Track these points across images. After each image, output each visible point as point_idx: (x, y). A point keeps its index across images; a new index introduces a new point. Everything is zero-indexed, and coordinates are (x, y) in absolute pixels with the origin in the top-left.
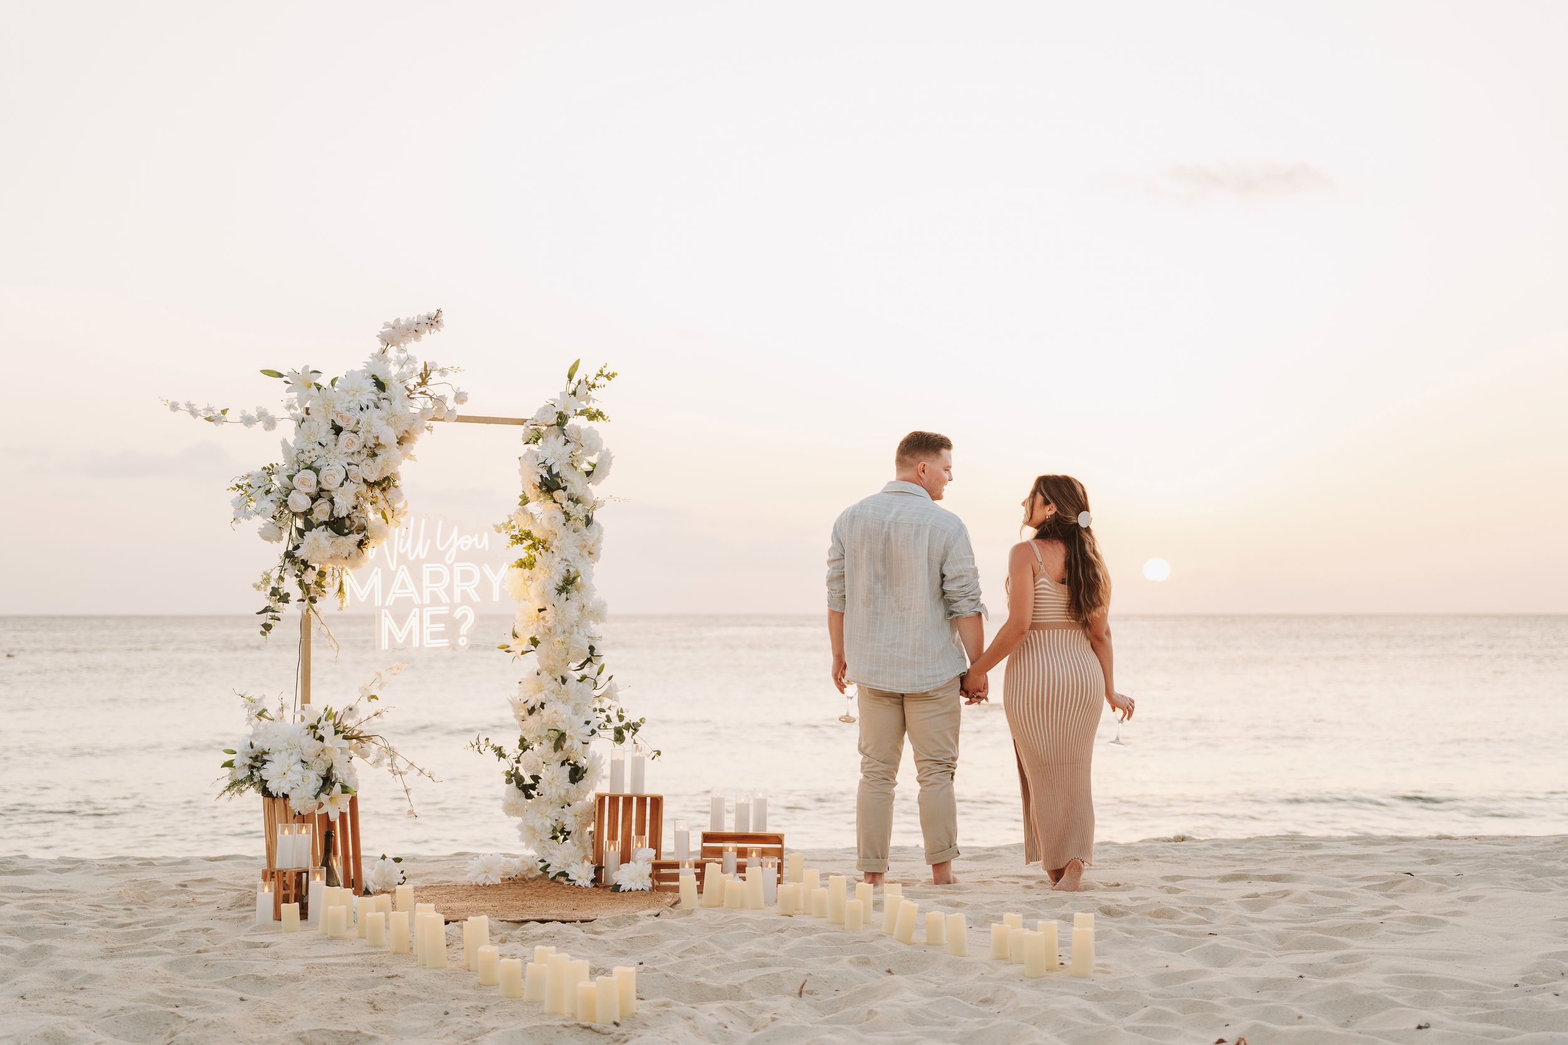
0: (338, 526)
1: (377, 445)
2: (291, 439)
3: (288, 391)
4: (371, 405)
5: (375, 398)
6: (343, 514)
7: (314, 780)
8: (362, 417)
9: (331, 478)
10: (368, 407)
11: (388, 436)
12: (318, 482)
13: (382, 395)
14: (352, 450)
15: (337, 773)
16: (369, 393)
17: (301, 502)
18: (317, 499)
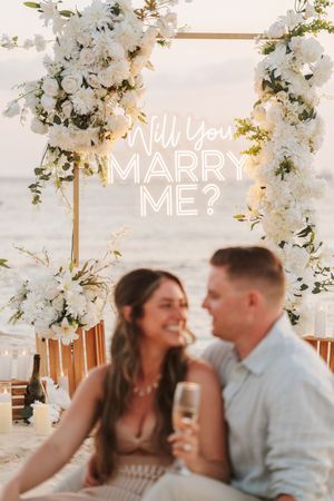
0: (82, 121)
1: (110, 58)
2: (53, 56)
3: (41, 18)
4: (106, 27)
5: (110, 21)
6: (84, 112)
7: (51, 314)
8: (97, 36)
9: (71, 84)
10: (103, 28)
11: (118, 51)
12: (61, 88)
13: (116, 18)
14: (92, 62)
15: (70, 310)
16: (106, 17)
17: (49, 103)
18: (63, 101)
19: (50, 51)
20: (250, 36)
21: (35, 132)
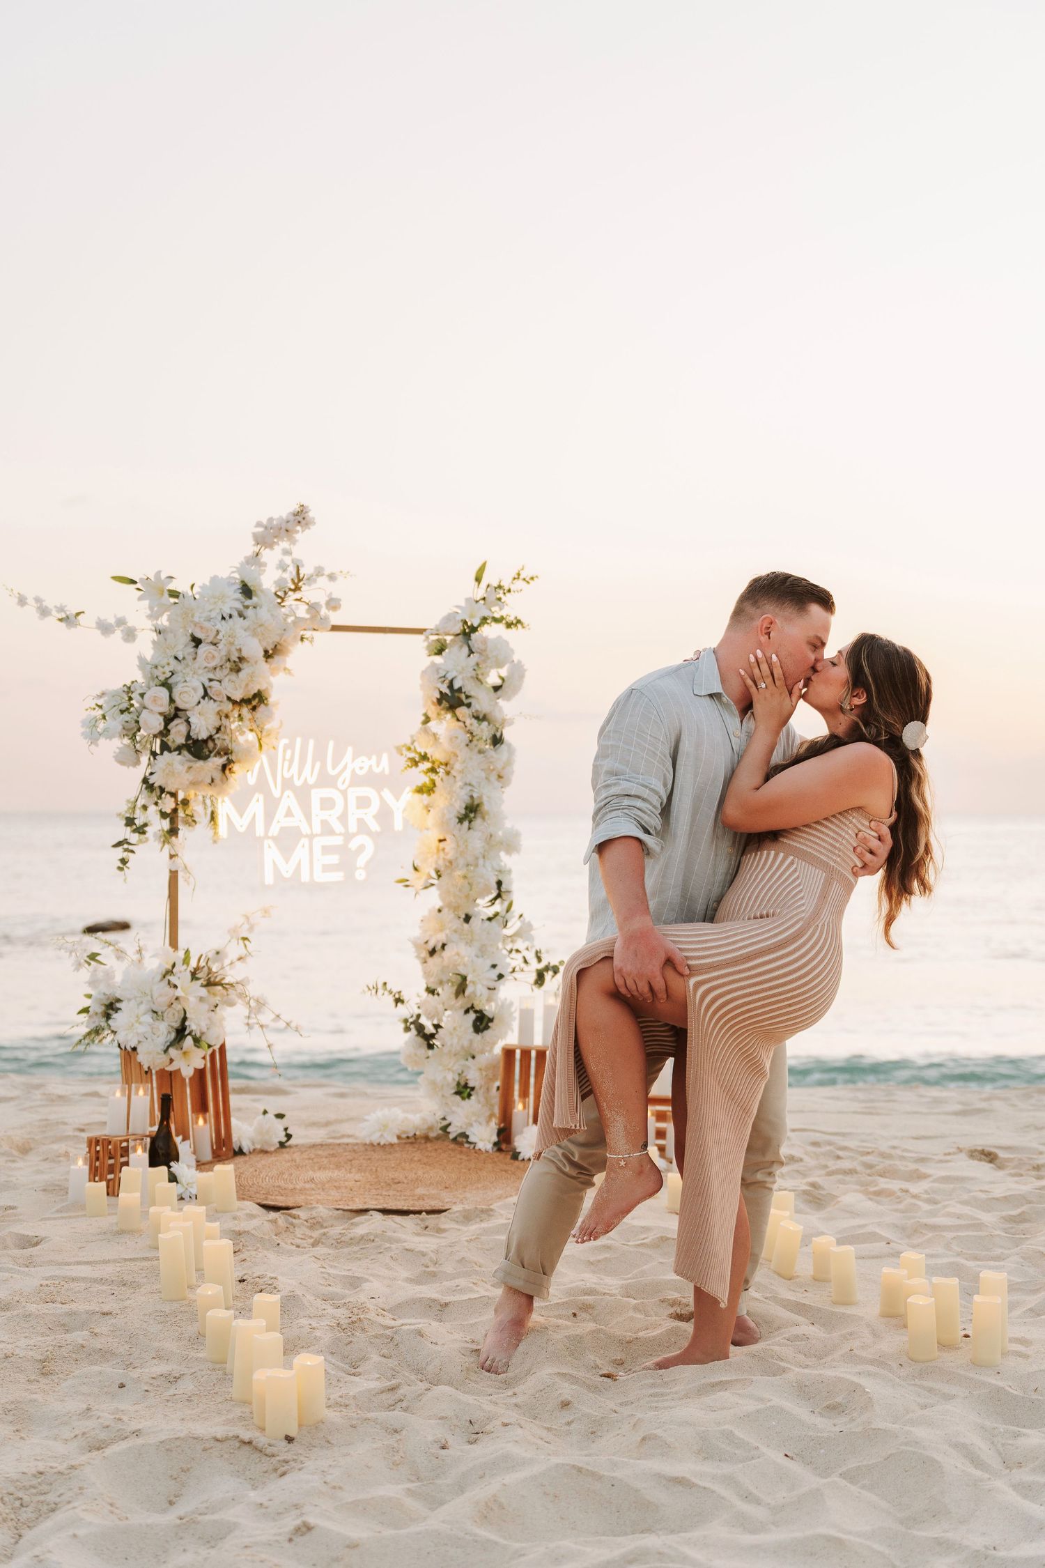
0: (197, 748)
1: (241, 659)
2: (149, 654)
3: (140, 599)
4: (235, 614)
5: (240, 606)
6: (203, 735)
7: (164, 1032)
8: (223, 627)
9: (187, 696)
10: (231, 616)
11: (253, 649)
12: (172, 700)
13: (248, 602)
14: (213, 664)
15: (192, 1025)
16: (233, 600)
17: (152, 722)
18: (172, 720)
19: (145, 645)
20: (420, 631)
21: (122, 763)
